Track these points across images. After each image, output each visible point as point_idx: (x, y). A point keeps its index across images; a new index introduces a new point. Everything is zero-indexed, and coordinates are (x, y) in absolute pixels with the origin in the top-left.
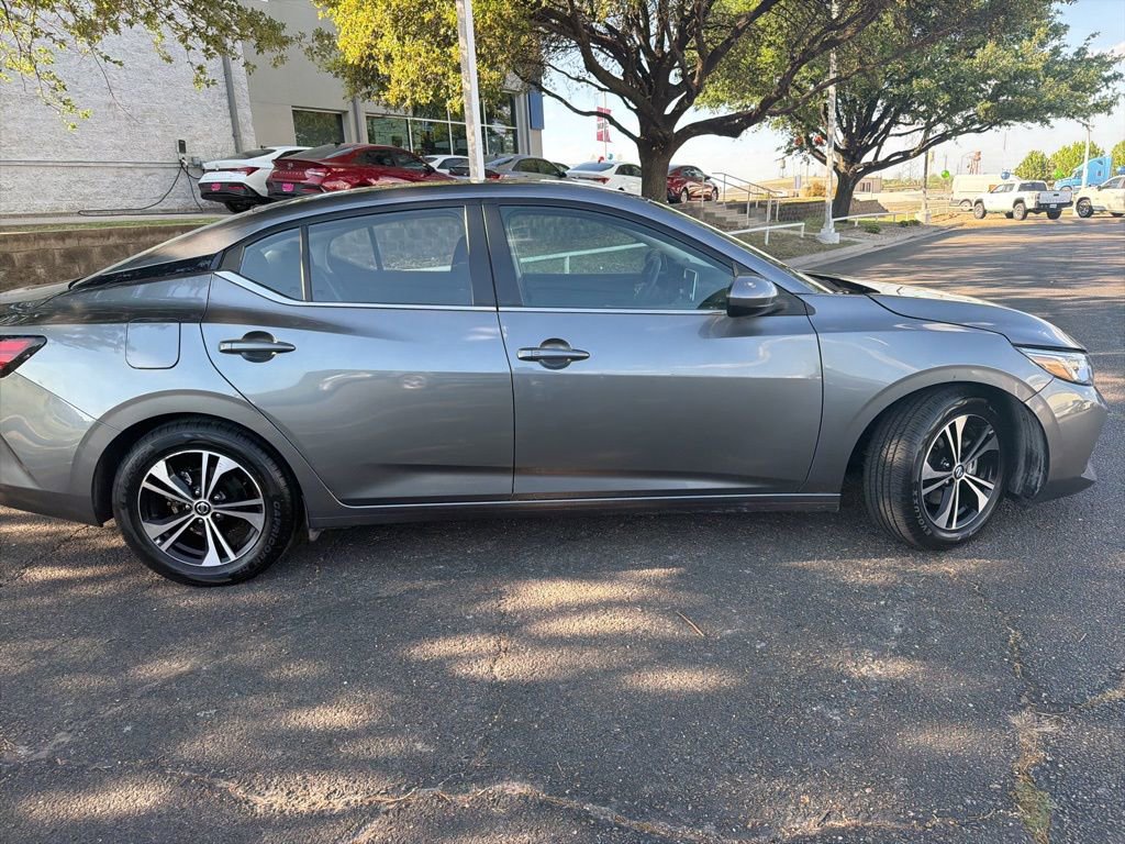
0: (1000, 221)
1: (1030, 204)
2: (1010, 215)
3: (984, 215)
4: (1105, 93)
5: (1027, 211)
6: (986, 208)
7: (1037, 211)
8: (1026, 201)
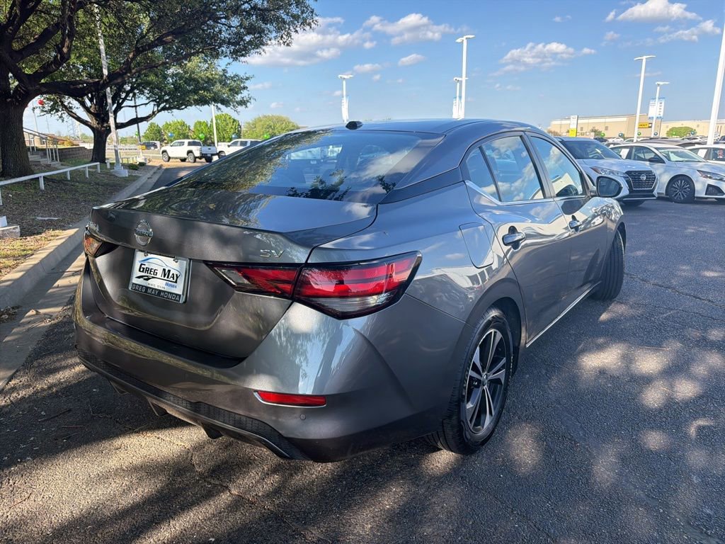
0: (177, 163)
1: (197, 154)
2: (183, 160)
3: (168, 161)
4: (244, 94)
5: (196, 158)
6: (170, 156)
7: (200, 158)
8: (194, 151)
